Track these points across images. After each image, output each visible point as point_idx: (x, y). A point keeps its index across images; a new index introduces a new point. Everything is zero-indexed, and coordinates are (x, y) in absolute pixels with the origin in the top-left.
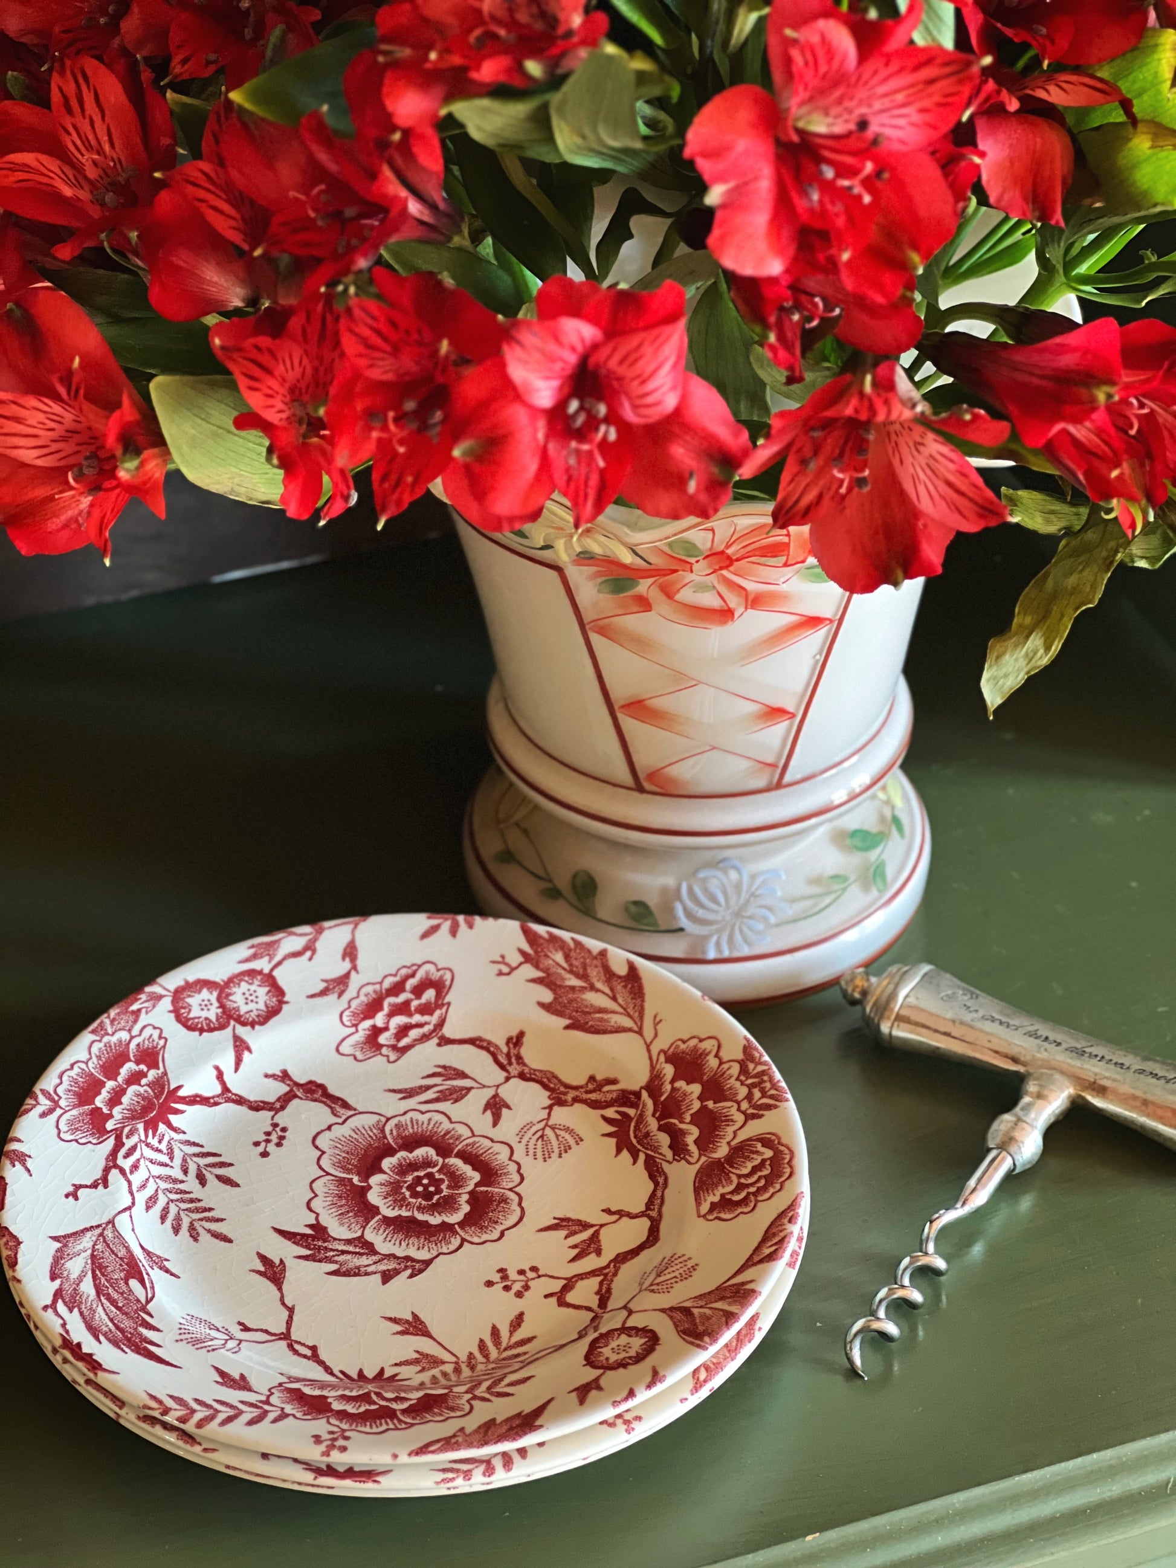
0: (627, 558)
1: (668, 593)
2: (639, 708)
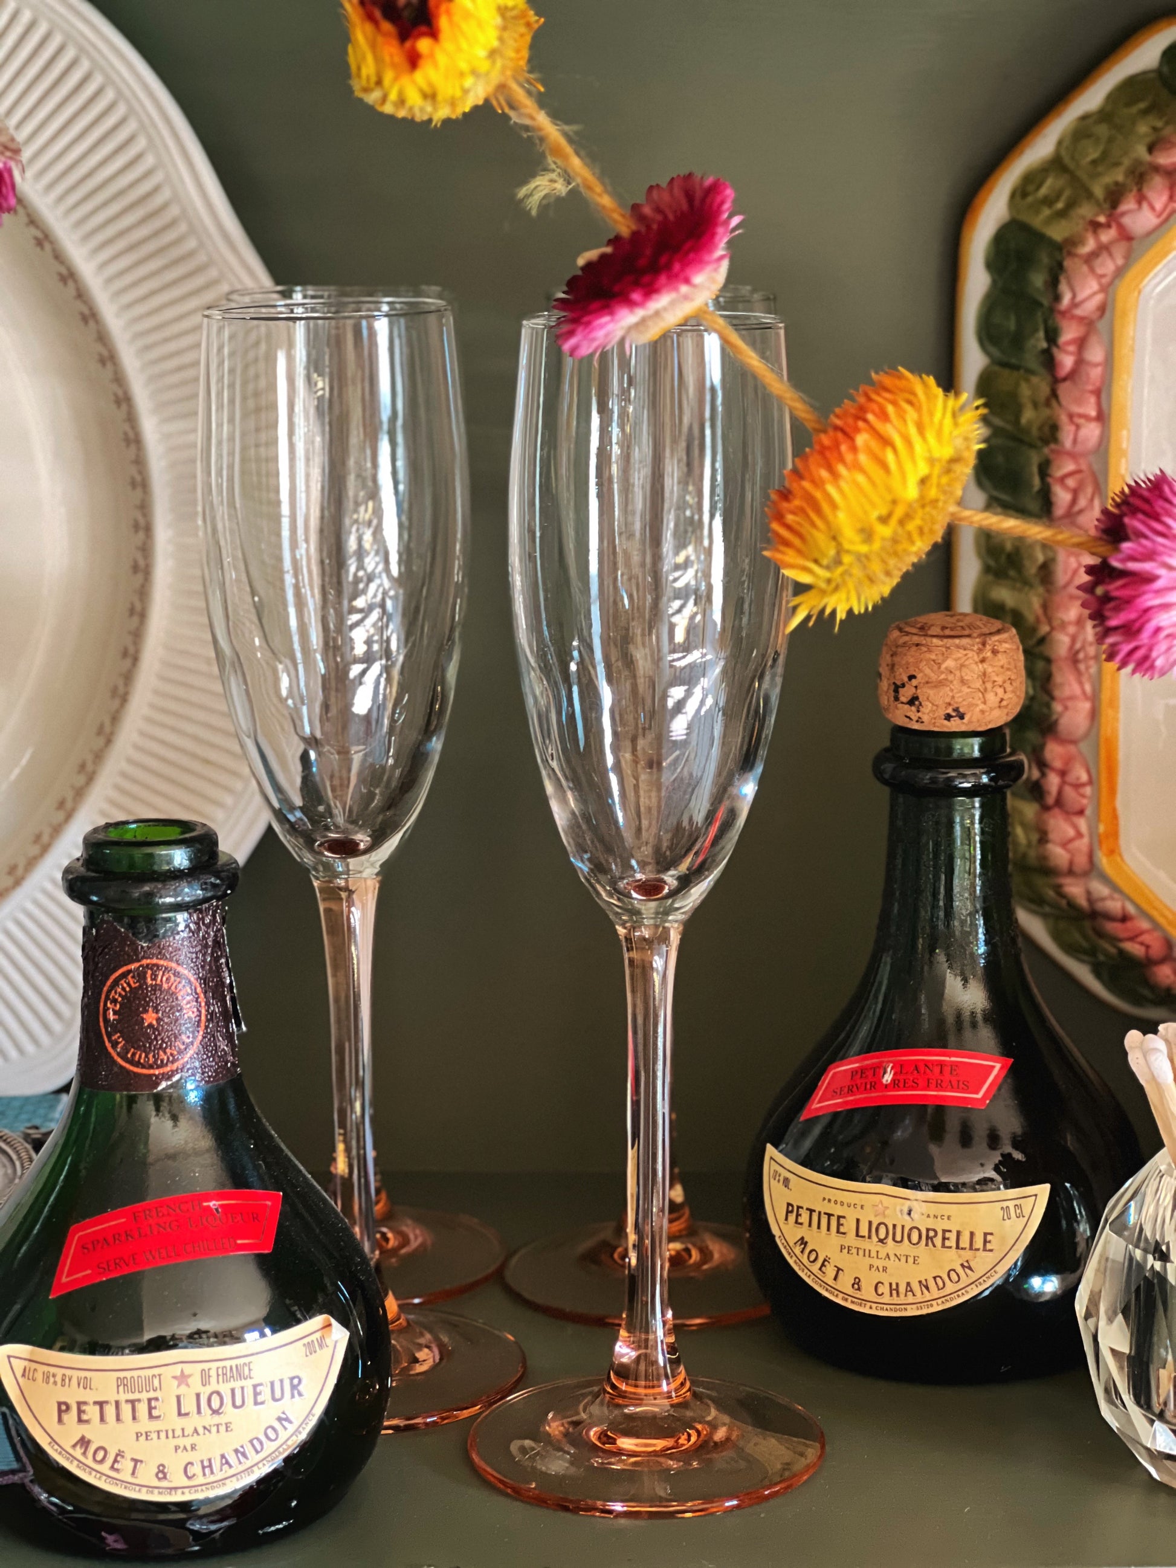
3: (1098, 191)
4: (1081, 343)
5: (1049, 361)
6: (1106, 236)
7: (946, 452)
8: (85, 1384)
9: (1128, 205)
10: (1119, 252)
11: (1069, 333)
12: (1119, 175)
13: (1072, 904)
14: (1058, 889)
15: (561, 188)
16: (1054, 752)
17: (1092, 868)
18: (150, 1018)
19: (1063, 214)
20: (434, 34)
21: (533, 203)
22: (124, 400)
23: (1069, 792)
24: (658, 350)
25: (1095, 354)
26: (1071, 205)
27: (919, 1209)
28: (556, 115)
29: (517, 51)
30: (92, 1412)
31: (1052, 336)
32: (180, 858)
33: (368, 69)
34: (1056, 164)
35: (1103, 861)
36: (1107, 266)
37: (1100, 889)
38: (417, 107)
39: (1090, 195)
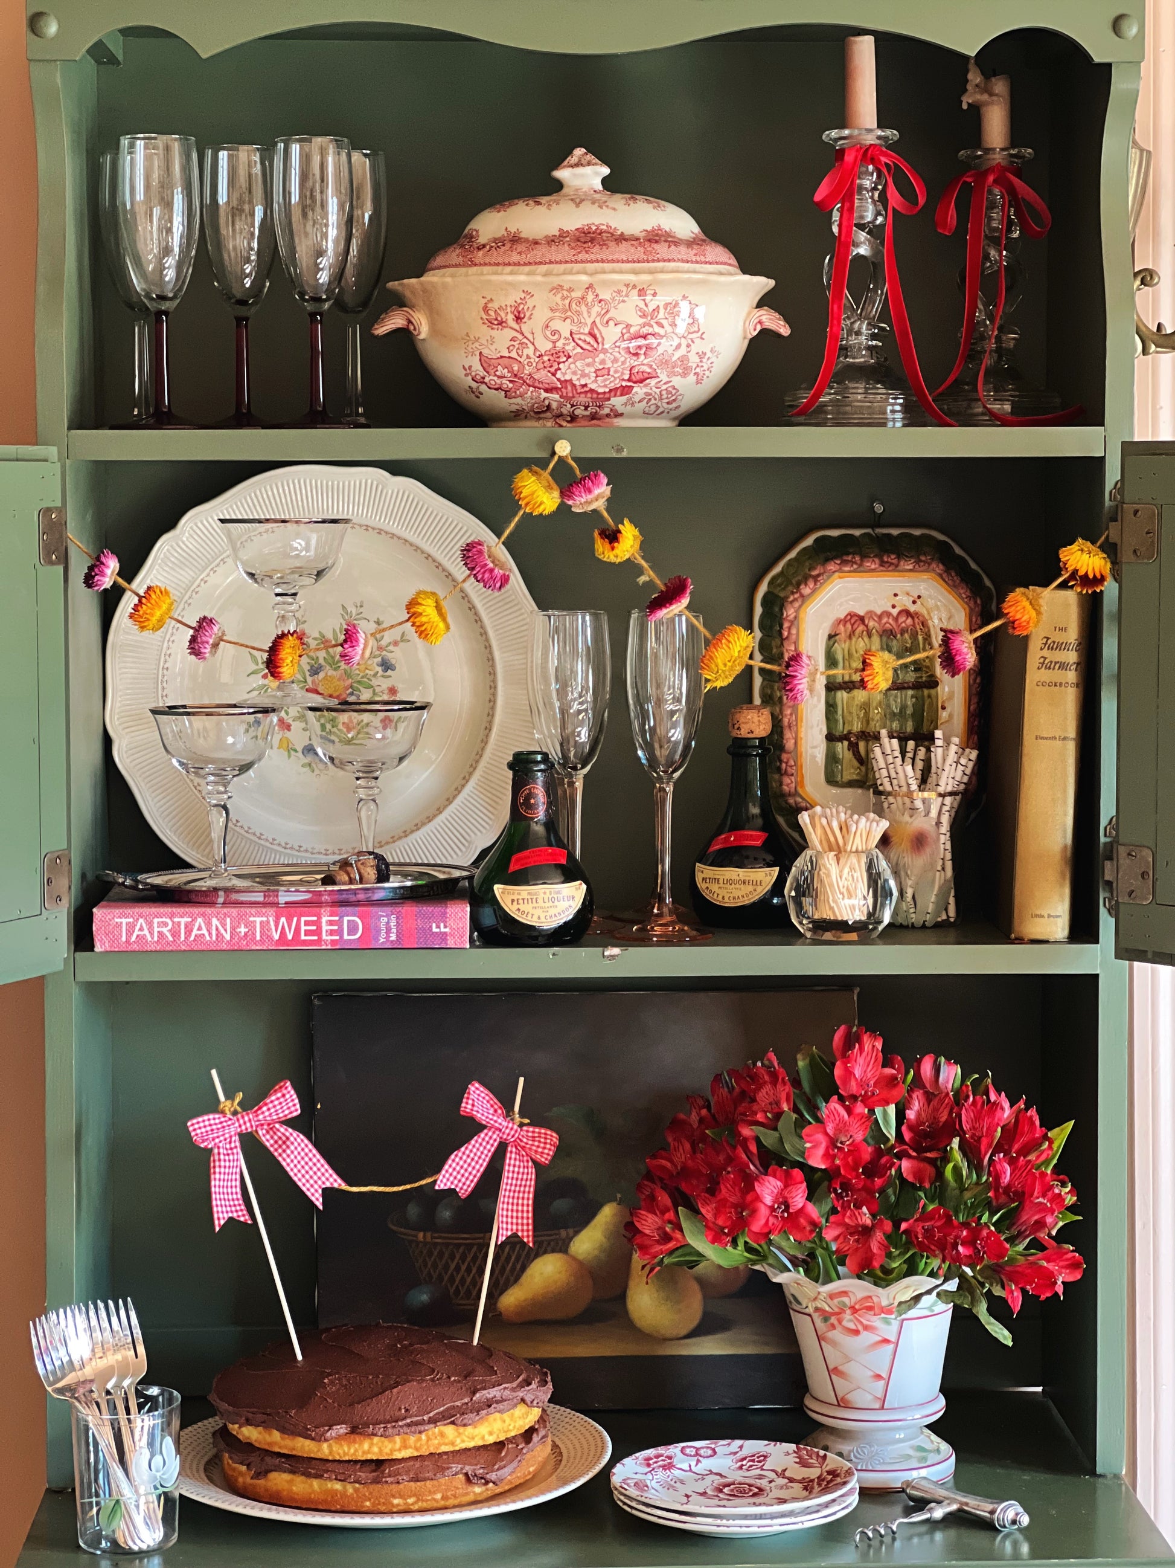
0: (827, 1308)
1: (840, 1321)
2: (836, 1371)
3: (794, 582)
4: (789, 628)
5: (780, 634)
6: (796, 596)
7: (744, 645)
8: (519, 894)
9: (802, 586)
10: (800, 601)
11: (786, 625)
12: (800, 578)
13: (791, 806)
14: (786, 802)
15: (647, 579)
16: (784, 757)
17: (796, 794)
18: (532, 801)
19: (784, 589)
20: (618, 542)
21: (641, 583)
22: (488, 647)
23: (789, 769)
24: (672, 620)
25: (794, 631)
26: (786, 586)
27: (741, 874)
28: (647, 561)
29: (637, 546)
30: (521, 901)
31: (781, 626)
32: (539, 758)
33: (601, 550)
34: (781, 573)
35: (800, 790)
36: (796, 605)
37: (799, 800)
38: (613, 559)
39: (792, 584)
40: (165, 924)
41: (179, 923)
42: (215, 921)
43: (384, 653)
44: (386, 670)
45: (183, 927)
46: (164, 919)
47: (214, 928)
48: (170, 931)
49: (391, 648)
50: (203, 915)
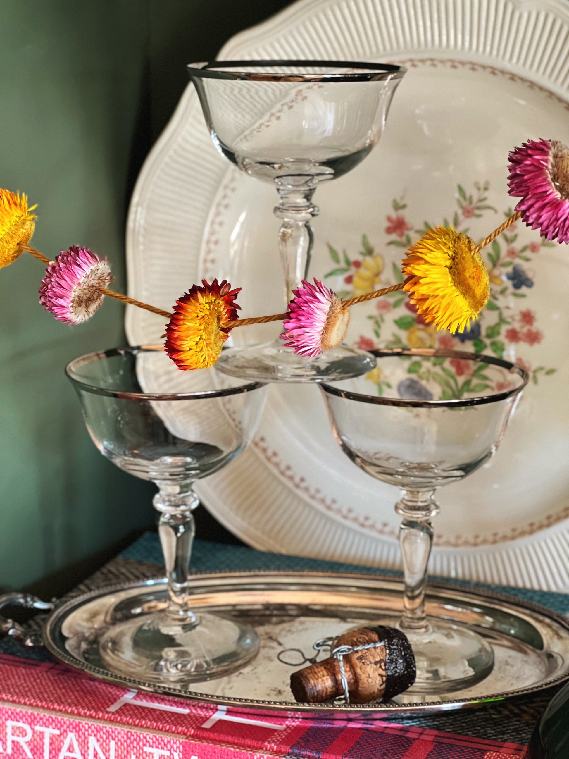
40: (23, 733)
41: (42, 733)
42: (92, 742)
43: (518, 261)
44: (517, 286)
45: (47, 741)
46: (20, 724)
47: (91, 752)
48: (29, 743)
49: (528, 254)
50: (76, 729)
